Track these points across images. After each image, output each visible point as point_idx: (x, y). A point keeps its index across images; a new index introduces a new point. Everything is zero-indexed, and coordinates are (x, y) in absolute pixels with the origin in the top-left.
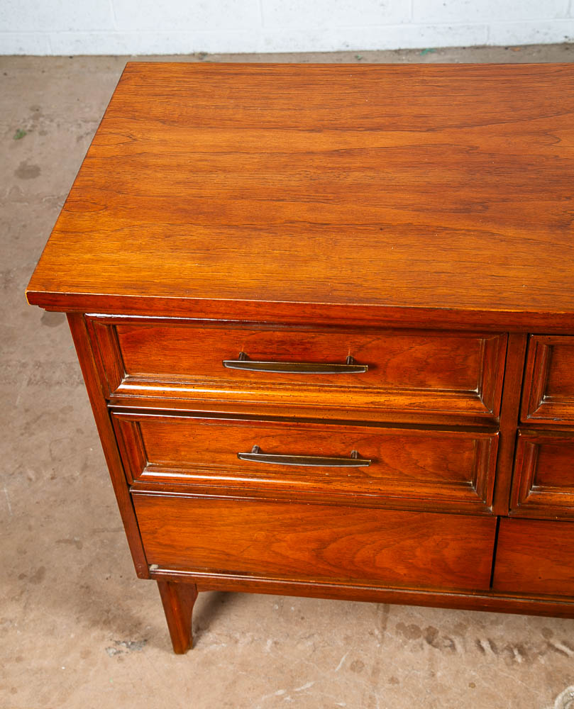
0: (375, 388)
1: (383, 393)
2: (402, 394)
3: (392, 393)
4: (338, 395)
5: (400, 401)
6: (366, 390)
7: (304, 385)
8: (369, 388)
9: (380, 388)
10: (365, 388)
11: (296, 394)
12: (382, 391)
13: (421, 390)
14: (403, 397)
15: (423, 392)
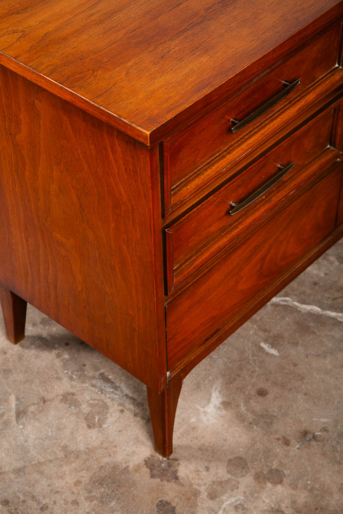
0: (294, 99)
1: (300, 99)
2: (309, 93)
3: (304, 96)
4: (282, 116)
5: (311, 97)
6: (292, 104)
7: (262, 123)
8: (292, 101)
9: (296, 98)
10: (290, 103)
11: (262, 131)
12: (299, 98)
13: (314, 84)
14: (311, 94)
15: (317, 84)
